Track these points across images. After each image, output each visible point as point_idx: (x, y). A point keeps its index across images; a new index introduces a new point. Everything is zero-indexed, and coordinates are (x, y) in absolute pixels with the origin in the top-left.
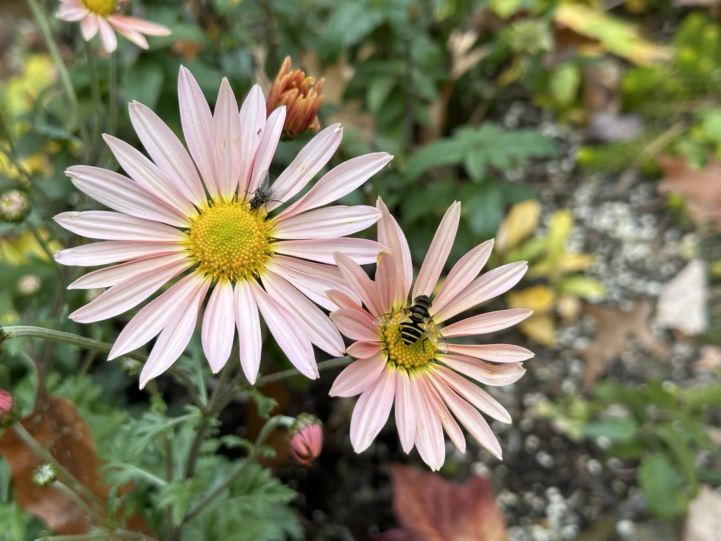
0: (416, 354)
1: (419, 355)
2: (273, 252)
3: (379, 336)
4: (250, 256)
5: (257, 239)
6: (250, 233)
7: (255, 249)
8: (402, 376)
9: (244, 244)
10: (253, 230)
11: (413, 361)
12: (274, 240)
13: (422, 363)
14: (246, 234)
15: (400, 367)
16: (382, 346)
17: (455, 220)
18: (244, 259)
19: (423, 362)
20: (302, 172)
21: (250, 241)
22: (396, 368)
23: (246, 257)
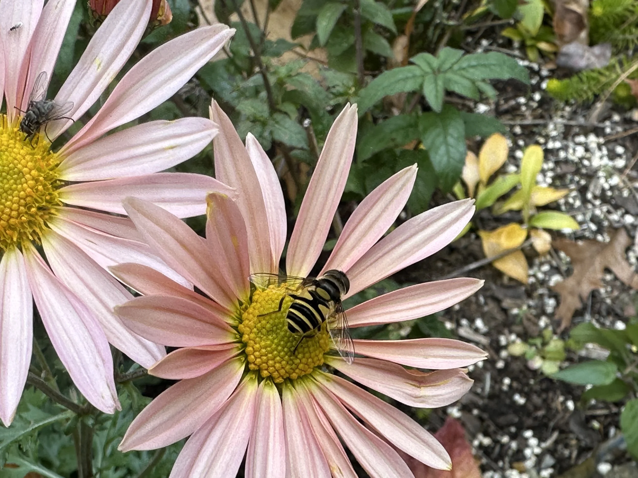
0: (291, 360)
1: (297, 361)
2: (60, 203)
3: (229, 334)
4: (20, 211)
5: (31, 182)
6: (19, 173)
7: (28, 199)
8: (269, 398)
9: (9, 192)
10: (25, 169)
11: (287, 371)
12: (63, 183)
13: (303, 373)
14: (12, 176)
15: (266, 383)
16: (235, 350)
17: (350, 135)
18: (10, 217)
19: (305, 371)
20: (99, 70)
21: (20, 186)
22: (259, 383)
23: (14, 213)
